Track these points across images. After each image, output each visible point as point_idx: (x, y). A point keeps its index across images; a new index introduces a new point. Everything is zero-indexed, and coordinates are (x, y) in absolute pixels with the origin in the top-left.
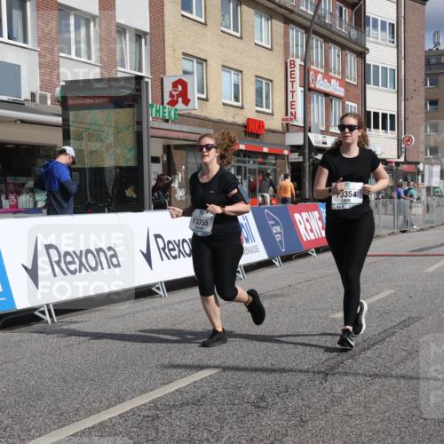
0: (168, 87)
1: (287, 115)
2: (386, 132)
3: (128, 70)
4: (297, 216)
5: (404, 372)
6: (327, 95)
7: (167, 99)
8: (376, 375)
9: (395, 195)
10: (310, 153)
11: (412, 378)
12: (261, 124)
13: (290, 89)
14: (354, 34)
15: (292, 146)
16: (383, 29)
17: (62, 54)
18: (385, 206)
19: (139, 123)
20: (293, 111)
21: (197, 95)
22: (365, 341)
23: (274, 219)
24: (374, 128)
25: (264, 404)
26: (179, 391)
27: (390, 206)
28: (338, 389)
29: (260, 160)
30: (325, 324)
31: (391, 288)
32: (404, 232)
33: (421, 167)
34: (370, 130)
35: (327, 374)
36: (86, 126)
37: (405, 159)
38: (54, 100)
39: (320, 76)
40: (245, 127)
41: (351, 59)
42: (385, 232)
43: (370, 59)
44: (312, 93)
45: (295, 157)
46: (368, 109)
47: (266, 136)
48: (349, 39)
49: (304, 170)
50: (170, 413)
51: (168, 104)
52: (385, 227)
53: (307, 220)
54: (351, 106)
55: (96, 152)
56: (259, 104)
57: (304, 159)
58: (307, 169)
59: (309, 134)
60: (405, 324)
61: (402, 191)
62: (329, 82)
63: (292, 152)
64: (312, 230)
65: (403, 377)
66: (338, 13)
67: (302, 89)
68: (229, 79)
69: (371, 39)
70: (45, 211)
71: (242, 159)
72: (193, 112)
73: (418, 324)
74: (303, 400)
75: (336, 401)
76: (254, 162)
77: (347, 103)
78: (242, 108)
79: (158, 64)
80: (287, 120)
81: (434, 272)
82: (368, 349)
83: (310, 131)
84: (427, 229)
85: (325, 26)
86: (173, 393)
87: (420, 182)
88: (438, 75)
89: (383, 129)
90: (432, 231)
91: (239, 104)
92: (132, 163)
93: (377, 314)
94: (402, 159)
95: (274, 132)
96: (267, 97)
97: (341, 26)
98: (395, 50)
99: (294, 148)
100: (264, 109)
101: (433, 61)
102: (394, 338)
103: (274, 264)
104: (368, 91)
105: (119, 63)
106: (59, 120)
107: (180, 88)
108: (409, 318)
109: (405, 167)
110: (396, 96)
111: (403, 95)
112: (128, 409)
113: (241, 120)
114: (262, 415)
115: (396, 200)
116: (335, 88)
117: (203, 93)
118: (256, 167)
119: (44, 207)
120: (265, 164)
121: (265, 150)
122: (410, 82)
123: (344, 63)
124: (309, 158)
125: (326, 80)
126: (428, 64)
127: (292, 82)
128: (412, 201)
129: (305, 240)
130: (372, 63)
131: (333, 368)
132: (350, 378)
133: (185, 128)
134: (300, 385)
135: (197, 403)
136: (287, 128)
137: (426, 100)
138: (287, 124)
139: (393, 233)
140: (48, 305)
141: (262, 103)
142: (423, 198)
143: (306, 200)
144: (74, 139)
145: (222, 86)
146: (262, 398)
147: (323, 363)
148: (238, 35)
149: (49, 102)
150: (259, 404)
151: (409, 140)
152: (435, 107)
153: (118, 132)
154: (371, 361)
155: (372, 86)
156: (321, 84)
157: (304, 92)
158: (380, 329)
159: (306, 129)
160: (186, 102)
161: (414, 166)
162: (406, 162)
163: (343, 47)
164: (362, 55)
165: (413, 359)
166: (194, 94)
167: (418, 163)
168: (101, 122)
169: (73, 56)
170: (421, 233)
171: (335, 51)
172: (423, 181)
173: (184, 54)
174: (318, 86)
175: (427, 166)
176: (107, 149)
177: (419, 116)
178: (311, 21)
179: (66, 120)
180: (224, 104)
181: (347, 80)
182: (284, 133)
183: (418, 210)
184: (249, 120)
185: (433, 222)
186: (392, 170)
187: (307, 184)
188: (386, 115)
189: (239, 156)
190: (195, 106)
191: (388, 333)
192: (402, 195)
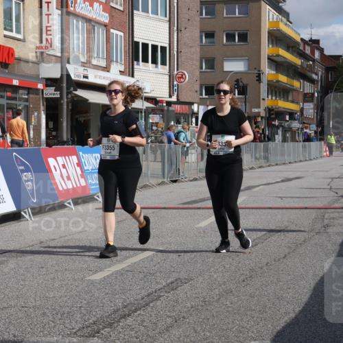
1: (41, 41)
2: (156, 67)
4: (51, 161)
6: (88, 20)
10: (68, 89)
12: (10, 52)
13: (45, 11)
15: (47, 79)
20: (49, 37)
22: (125, 307)
23: (23, 164)
24: (143, 61)
29: (9, 94)
30: (80, 288)
32: (175, 181)
33: (195, 107)
34: (138, 64)
37: (178, 99)
42: (153, 181)
44: (71, 17)
45: (51, 92)
46: (135, 39)
47: (16, 66)
49: (62, 108)
52: (154, 176)
53: (64, 166)
54: (117, 35)
56: (8, 27)
57: (61, 94)
58: (65, 107)
59: (68, 66)
60: (173, 286)
62: (91, 5)
63: (47, 86)
64: (69, 178)
67: (60, 12)
77: (112, 31)
80: (42, 48)
82: (129, 315)
83: (69, 63)
87: (194, 125)
89: (152, 63)
93: (141, 276)
94: (174, 99)
95: (27, 62)
96: (18, 20)
99: (50, 82)
100: (14, 34)
102: (159, 303)
103: (24, 217)
104: (135, 18)
108: (176, 280)
109: (177, 108)
110: (167, 25)
111: (176, 25)
115: (167, 145)
116: (98, 13)
118: (4, 102)
120: (15, 99)
121: (16, 82)
122: (184, 10)
124: (68, 94)
125: (87, 3)
127: (48, 3)
129: (61, 189)
136: (42, 57)
137: (201, 32)
138: (42, 53)
139: (162, 183)
141: (11, 26)
143: (63, 143)
147: (75, 333)
151: (182, 77)
152: (211, 40)
154: (132, 330)
155: (140, 12)
156: (82, 8)
157: (62, 15)
158: (144, 293)
159: (64, 59)
161: (187, 107)
162: (178, 102)
165: (179, 327)
167: (192, 104)
172: (197, 124)
174: (78, 10)
177: (193, 50)
181: (112, 4)
182: (37, 63)
183: (191, 157)
186: (162, 110)
187: (65, 124)
188: (157, 46)
191: (153, 297)
192: (173, 138)
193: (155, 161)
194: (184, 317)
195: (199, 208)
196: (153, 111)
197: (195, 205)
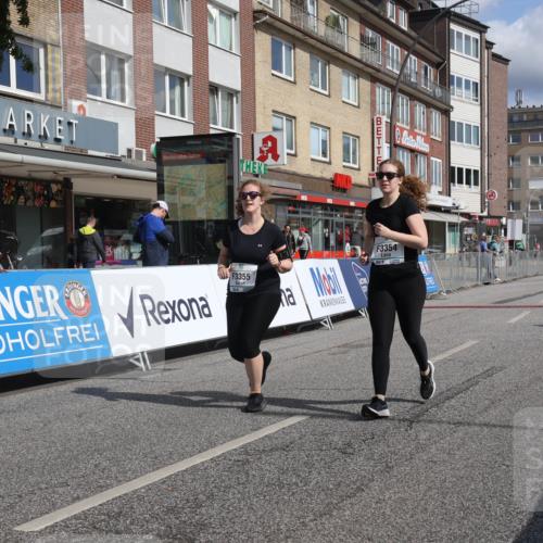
0: (258, 143)
1: (373, 170)
2: (470, 187)
3: (220, 127)
5: (487, 420)
6: (412, 151)
7: (257, 154)
8: (460, 423)
9: (479, 248)
11: (494, 426)
12: (348, 179)
13: (376, 144)
14: (439, 92)
16: (467, 87)
17: (157, 112)
18: (468, 258)
19: (231, 178)
21: (286, 151)
22: (448, 390)
23: (359, 271)
24: (458, 183)
25: (351, 451)
26: (268, 437)
27: (473, 259)
28: (423, 436)
29: (347, 214)
31: (474, 339)
32: (487, 284)
33: (504, 221)
34: (454, 185)
35: (412, 422)
36: (179, 181)
37: (488, 214)
38: (150, 156)
39: (405, 133)
40: (333, 182)
41: (436, 116)
43: (454, 116)
44: (397, 149)
46: (452, 165)
47: (353, 190)
48: (434, 98)
50: (260, 458)
51: (259, 159)
52: (468, 279)
54: (436, 162)
55: (189, 205)
56: (346, 159)
60: (489, 373)
61: (485, 245)
62: (415, 138)
65: (485, 425)
66: (423, 72)
67: (388, 145)
68: (317, 136)
69: (456, 97)
70: (140, 263)
71: (329, 212)
72: (283, 167)
73: (501, 374)
74: (388, 446)
75: (421, 448)
76: (341, 216)
77: (432, 158)
78: (330, 163)
79: (249, 120)
80: (373, 175)
81: (516, 322)
84: (509, 281)
85: (410, 85)
86: (263, 438)
88: (520, 132)
89: (467, 183)
90: (515, 284)
91: (327, 160)
92: (223, 217)
93: (461, 364)
94: (485, 214)
95: (361, 186)
96: (354, 153)
97: (426, 85)
98: (479, 108)
100: (351, 165)
101: (516, 118)
102: (477, 387)
103: (361, 315)
104: (452, 147)
105: (211, 121)
106: (154, 175)
107: (270, 144)
108: (492, 368)
109: (488, 221)
110: (479, 152)
111: (487, 152)
112: (219, 453)
113: (329, 175)
114: (349, 460)
115: (480, 254)
116: (420, 144)
117: (291, 149)
118: (343, 220)
119: (139, 259)
120: (351, 217)
121: (352, 204)
122: (494, 138)
123: (429, 120)
125: (411, 137)
126: (510, 121)
127: (379, 138)
128: (495, 255)
130: (456, 121)
131: (418, 416)
132: (435, 426)
133: (274, 183)
134: (385, 432)
135: (285, 448)
137: (508, 156)
138: (373, 180)
139: (476, 286)
140: (142, 353)
141: (349, 158)
142: (506, 251)
144: (169, 193)
145: (310, 142)
146: (349, 445)
148: (327, 93)
149: (144, 158)
150: (346, 451)
151: (492, 195)
153: (210, 187)
155: (456, 142)
156: (407, 140)
157: (390, 148)
158: (464, 379)
160: (276, 157)
161: (497, 220)
162: (489, 216)
163: (428, 105)
164: (446, 112)
166: (283, 149)
167: (501, 217)
168: (194, 178)
169: (168, 114)
170: (504, 285)
171: (420, 109)
172: (506, 234)
173: (274, 111)
174: (403, 143)
175: (509, 221)
176: (199, 203)
177: (501, 172)
178: (397, 80)
179: (160, 175)
180: (312, 160)
181: (432, 136)
182: (370, 188)
183: (501, 263)
184: (336, 175)
185: (515, 274)
186: (475, 224)
188: (470, 170)
189: (326, 209)
190: (284, 162)
191: (472, 382)
192: (486, 248)
193: (469, 266)
194: (500, 400)
195: (509, 307)
196: (468, 225)
197: (505, 304)
